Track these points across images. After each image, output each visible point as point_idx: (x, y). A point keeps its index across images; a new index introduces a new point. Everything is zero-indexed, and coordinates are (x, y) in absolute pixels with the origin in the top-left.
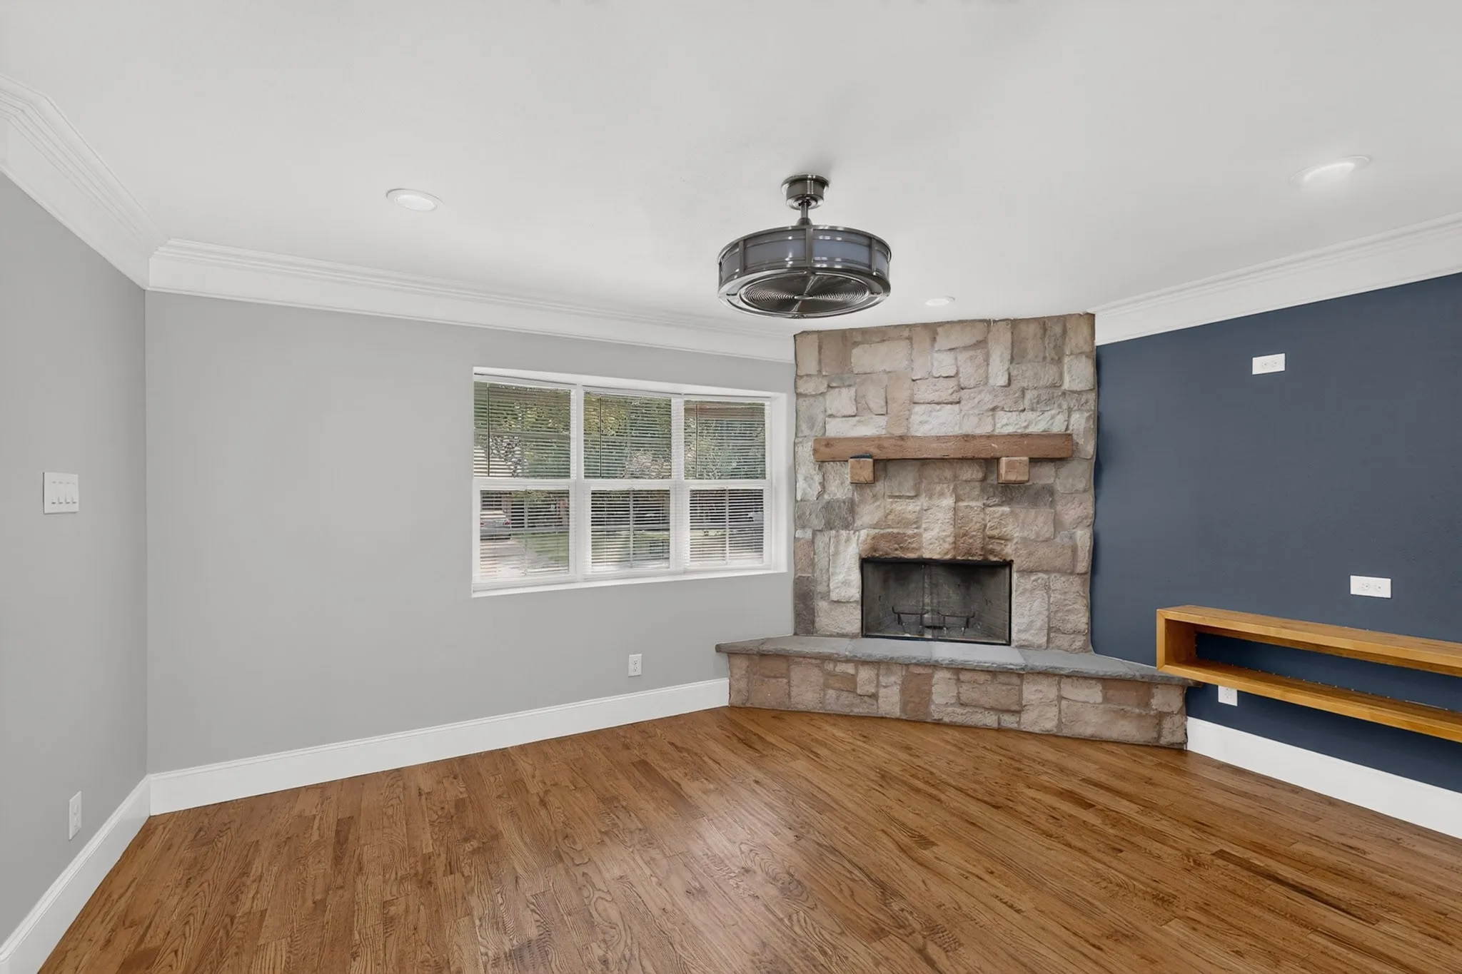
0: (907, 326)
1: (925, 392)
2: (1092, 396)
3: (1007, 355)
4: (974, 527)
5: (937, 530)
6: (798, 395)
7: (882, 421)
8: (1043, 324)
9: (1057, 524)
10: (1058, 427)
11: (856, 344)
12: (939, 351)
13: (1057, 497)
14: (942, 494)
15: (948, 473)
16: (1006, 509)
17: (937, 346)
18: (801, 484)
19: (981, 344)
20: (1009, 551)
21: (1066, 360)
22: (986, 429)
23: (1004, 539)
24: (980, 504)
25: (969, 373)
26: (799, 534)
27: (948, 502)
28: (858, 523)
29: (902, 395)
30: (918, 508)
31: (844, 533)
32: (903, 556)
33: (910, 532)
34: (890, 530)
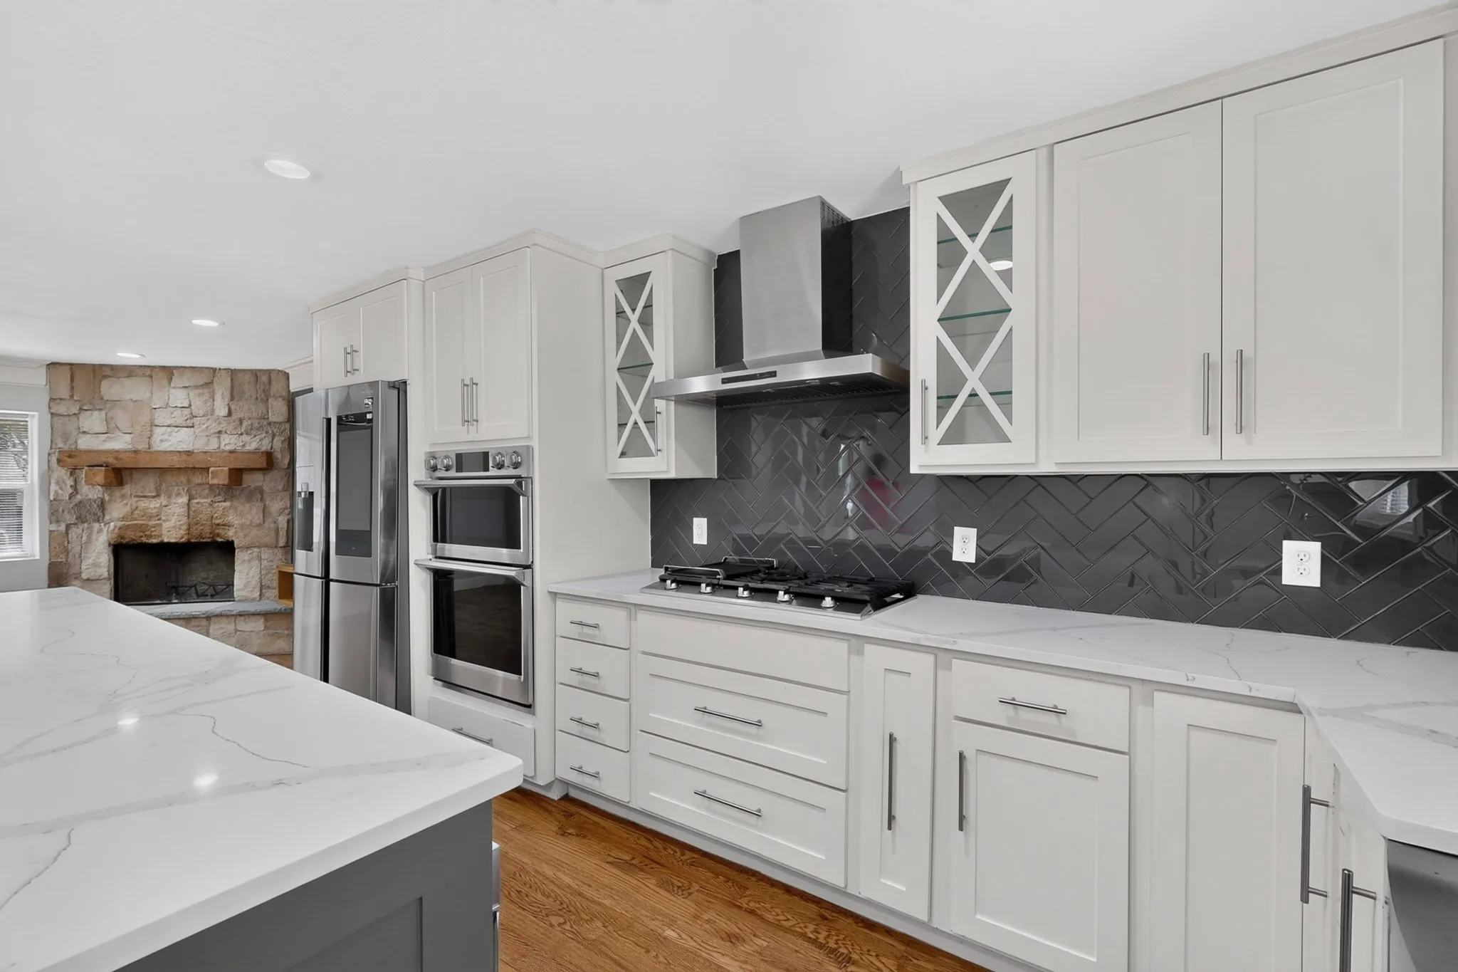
0: (149, 367)
1: (161, 418)
2: (287, 426)
3: (227, 394)
4: (203, 517)
5: (174, 521)
6: (52, 414)
7: (128, 438)
8: (255, 374)
9: (265, 511)
10: (265, 446)
11: (106, 377)
12: (174, 388)
13: (265, 495)
14: (178, 495)
15: (183, 479)
16: (227, 504)
17: (172, 385)
18: (53, 487)
19: (209, 384)
20: (230, 534)
21: (270, 400)
22: (213, 445)
23: (229, 525)
24: (209, 501)
25: (199, 406)
26: (53, 527)
27: (184, 499)
28: (107, 518)
29: (145, 419)
30: (158, 505)
31: (96, 525)
32: (147, 541)
33: (152, 523)
34: (135, 522)
